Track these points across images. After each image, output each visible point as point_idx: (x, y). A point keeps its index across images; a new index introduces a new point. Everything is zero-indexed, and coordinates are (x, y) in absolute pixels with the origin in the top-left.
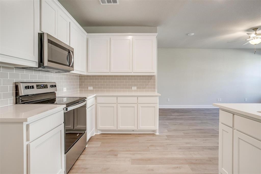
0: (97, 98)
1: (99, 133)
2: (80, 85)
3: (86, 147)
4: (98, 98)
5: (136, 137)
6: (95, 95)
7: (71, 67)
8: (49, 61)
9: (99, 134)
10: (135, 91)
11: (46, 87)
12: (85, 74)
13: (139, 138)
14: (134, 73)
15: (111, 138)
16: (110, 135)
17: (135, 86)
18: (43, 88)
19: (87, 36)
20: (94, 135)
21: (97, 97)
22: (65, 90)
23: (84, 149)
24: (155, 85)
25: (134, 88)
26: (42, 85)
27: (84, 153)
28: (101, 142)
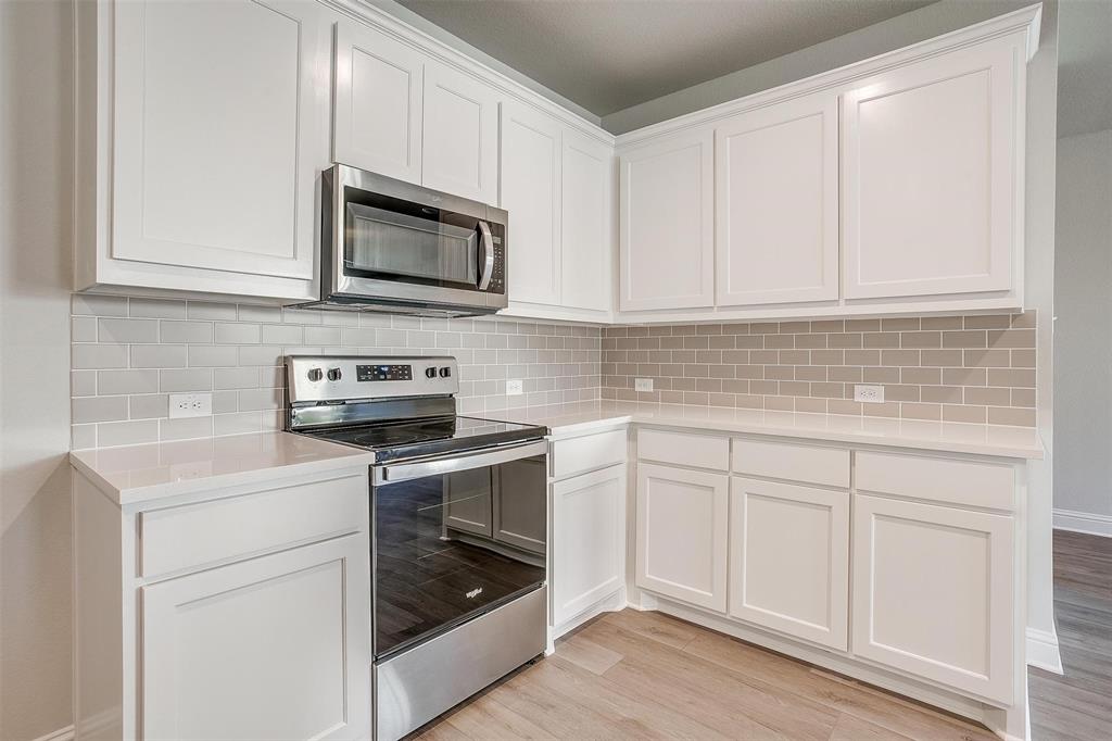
0: (639, 433)
1: (645, 605)
2: (605, 369)
3: (541, 656)
4: (642, 434)
5: (830, 695)
6: (626, 419)
7: (488, 291)
8: (351, 271)
9: (642, 608)
10: (872, 410)
11: (402, 373)
12: (610, 318)
13: (845, 710)
14: (849, 301)
15: (688, 650)
16: (690, 634)
17: (872, 378)
18: (385, 379)
19: (616, 146)
20: (619, 608)
21: (636, 430)
22: (515, 387)
23: (532, 662)
24: (1030, 379)
25: (870, 394)
26: (386, 369)
27: (514, 681)
28: (620, 658)
